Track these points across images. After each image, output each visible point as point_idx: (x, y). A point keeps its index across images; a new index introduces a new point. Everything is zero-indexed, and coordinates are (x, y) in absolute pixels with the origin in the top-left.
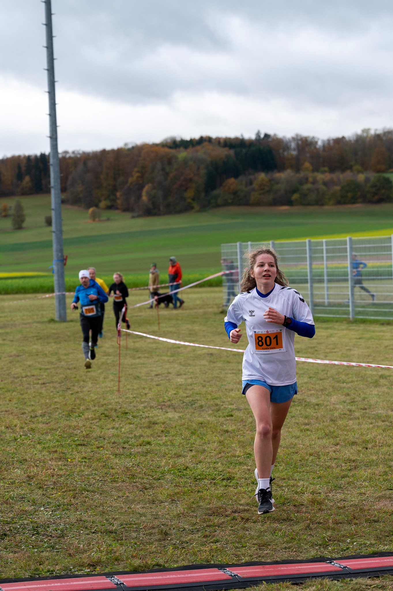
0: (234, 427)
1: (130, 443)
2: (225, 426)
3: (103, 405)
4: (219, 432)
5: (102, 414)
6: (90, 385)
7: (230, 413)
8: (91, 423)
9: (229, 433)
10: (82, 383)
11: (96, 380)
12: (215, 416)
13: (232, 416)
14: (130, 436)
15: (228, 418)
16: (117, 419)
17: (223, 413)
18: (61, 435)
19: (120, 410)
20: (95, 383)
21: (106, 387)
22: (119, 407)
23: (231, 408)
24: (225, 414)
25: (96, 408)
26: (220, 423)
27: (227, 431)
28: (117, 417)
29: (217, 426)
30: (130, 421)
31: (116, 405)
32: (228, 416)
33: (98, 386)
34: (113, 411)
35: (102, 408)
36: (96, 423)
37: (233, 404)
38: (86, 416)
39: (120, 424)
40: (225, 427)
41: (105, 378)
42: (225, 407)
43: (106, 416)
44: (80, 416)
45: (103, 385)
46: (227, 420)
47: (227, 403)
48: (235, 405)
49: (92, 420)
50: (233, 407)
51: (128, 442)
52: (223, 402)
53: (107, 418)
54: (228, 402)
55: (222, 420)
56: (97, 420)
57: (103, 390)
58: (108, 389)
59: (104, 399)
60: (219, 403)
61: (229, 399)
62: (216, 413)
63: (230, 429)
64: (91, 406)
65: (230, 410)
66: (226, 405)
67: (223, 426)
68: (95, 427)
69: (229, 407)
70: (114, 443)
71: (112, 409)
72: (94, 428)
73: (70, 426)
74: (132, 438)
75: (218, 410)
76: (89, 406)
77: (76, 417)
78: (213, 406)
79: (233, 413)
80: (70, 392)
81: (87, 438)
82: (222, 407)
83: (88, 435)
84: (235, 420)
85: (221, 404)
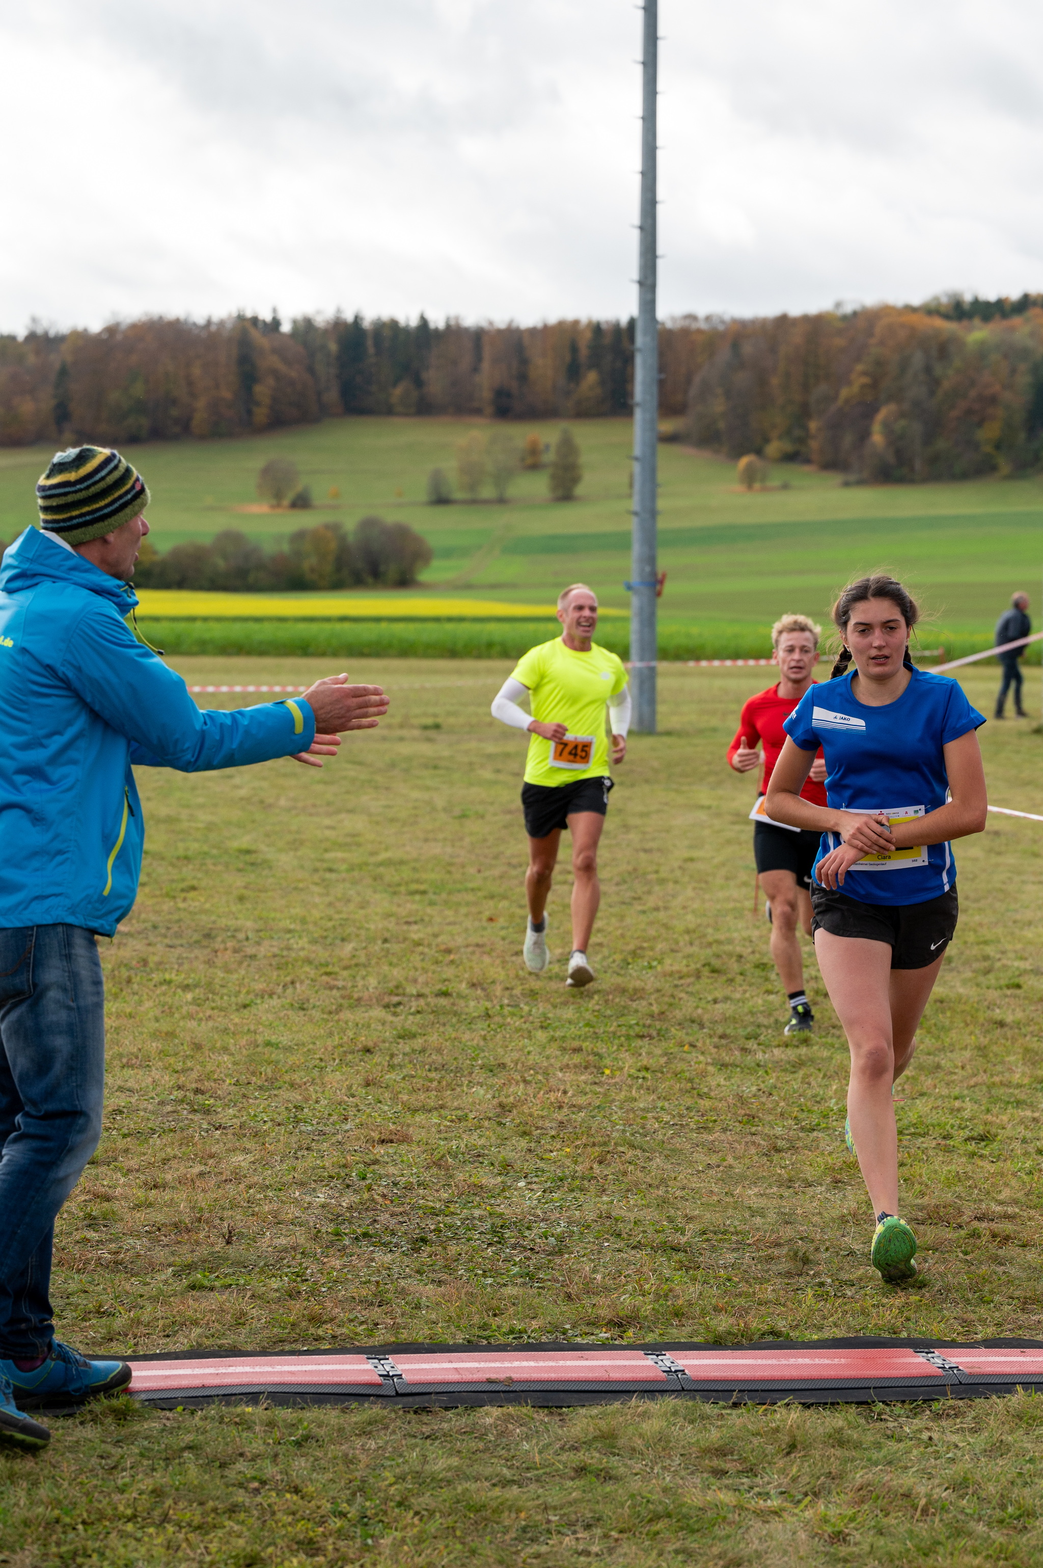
0: (1019, 1015)
1: (762, 1038)
2: (998, 1011)
3: (710, 945)
4: (983, 1025)
5: (704, 965)
6: (690, 893)
7: (1016, 981)
8: (676, 986)
9: (1006, 1029)
10: (671, 886)
11: (706, 882)
12: (978, 985)
13: (1018, 986)
14: (765, 1022)
15: (1009, 992)
16: (739, 979)
17: (997, 979)
18: (599, 1011)
19: (751, 957)
20: (701, 889)
21: (728, 899)
22: (750, 950)
23: (1018, 968)
24: (1003, 982)
25: (695, 949)
26: (986, 1003)
27: (1001, 1024)
28: (741, 974)
29: (977, 1010)
30: (770, 987)
31: (744, 946)
32: (1008, 987)
33: (707, 897)
34: (734, 959)
35: (709, 952)
36: (689, 985)
37: (1026, 959)
38: (668, 968)
39: (745, 992)
40: (997, 1014)
41: (727, 879)
42: (1004, 966)
43: (714, 971)
44: (651, 967)
45: (721, 895)
46: (1006, 996)
47: (1011, 955)
48: (1030, 960)
49: (681, 978)
50: (1024, 965)
51: (756, 1037)
52: (1003, 952)
53: (715, 975)
54: (1015, 952)
55: (993, 995)
56: (692, 980)
57: (718, 907)
58: (731, 905)
59: (717, 929)
60: (992, 954)
61: (1019, 946)
62: (981, 979)
63: (1009, 1018)
64: (681, 944)
65: (1017, 973)
66: (1008, 959)
67: (993, 1010)
68: (682, 995)
69: (1016, 964)
70: (723, 1036)
71: (730, 955)
72: (680, 999)
73: (624, 991)
74: (767, 1027)
75: (987, 972)
76: (677, 943)
77: (644, 968)
78: (977, 960)
79: (1021, 980)
80: (640, 908)
81: (660, 1020)
82: (998, 965)
83: (663, 1013)
84: (1026, 998)
85: (998, 956)
